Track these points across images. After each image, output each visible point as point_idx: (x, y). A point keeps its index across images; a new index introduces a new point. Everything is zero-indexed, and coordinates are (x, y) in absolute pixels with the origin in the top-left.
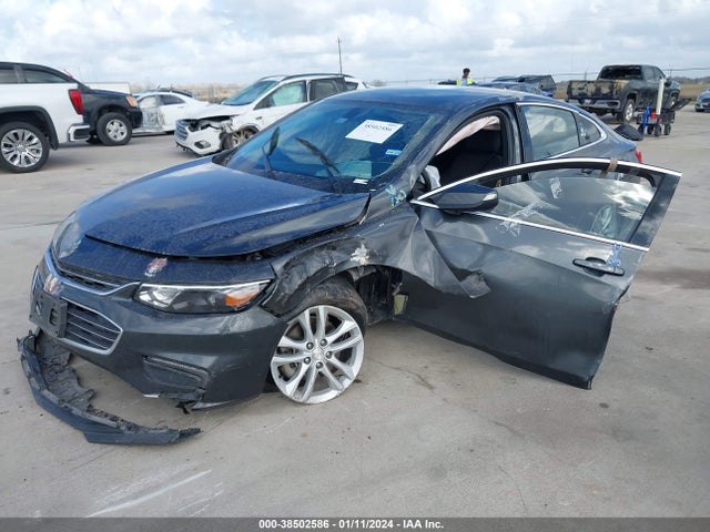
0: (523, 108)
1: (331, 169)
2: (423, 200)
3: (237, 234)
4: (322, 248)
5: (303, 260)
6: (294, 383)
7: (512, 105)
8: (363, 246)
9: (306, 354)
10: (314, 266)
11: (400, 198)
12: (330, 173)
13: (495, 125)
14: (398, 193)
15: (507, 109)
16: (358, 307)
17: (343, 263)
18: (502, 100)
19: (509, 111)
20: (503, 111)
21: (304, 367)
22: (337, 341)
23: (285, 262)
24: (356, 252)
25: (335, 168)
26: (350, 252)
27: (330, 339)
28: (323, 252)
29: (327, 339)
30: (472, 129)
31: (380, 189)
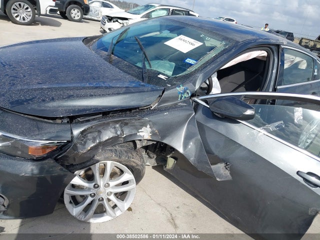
0: (285, 50)
1: (146, 63)
2: (202, 100)
3: (53, 99)
4: (117, 122)
5: (99, 129)
6: (80, 208)
7: (278, 46)
8: (148, 126)
9: (93, 191)
10: (107, 135)
11: (186, 95)
12: (144, 66)
13: (264, 57)
14: (185, 91)
15: (274, 48)
16: (138, 165)
17: (131, 135)
18: (273, 41)
19: (276, 49)
20: (271, 49)
21: (90, 199)
22: (117, 185)
23: (83, 129)
24: (143, 130)
25: (149, 64)
26: (138, 129)
27: (113, 183)
28: (118, 126)
29: (110, 183)
30: (248, 57)
31: (174, 86)
